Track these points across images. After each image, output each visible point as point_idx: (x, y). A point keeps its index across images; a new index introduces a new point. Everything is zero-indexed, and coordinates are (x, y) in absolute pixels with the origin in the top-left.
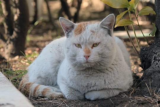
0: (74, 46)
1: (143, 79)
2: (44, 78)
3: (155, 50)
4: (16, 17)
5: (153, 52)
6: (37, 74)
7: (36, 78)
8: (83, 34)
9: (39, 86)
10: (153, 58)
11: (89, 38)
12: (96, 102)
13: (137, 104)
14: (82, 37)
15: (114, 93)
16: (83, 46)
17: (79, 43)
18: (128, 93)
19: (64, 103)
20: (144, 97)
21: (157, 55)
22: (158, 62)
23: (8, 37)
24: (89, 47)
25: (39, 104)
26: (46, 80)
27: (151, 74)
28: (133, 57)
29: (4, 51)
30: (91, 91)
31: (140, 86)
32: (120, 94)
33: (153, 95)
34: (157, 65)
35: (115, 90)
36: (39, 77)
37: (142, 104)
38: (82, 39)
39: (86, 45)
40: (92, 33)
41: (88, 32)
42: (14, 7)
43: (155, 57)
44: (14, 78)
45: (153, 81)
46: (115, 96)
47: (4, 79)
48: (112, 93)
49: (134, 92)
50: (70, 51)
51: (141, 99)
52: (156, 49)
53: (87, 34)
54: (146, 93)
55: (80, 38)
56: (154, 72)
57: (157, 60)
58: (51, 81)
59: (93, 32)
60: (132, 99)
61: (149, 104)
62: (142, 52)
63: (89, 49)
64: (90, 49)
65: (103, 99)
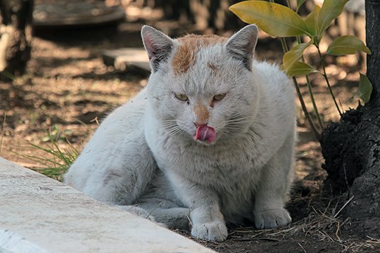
0: (173, 96)
3: (374, 136)
5: (369, 139)
8: (193, 72)
10: (372, 153)
11: (206, 82)
14: (190, 81)
16: (192, 101)
17: (183, 93)
24: (206, 103)
38: (191, 84)
39: (199, 100)
40: (211, 69)
41: (202, 67)
43: (376, 151)
50: (163, 106)
52: (376, 132)
53: (201, 72)
54: (370, 230)
55: (187, 82)
59: (212, 67)
63: (206, 109)
64: (209, 107)
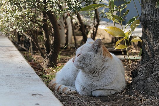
1: (131, 85)
2: (66, 81)
4: (52, 42)
6: (62, 77)
7: (61, 80)
9: (61, 85)
10: (139, 71)
12: (99, 98)
13: (126, 100)
15: (111, 93)
18: (121, 93)
19: (77, 97)
20: (131, 96)
21: (142, 69)
23: (46, 55)
25: (61, 97)
26: (67, 82)
27: (137, 81)
28: (127, 71)
29: (43, 64)
30: (95, 90)
31: (129, 89)
32: (116, 93)
33: (137, 95)
34: (141, 76)
35: (112, 90)
36: (63, 80)
37: (130, 100)
42: (51, 36)
44: (47, 80)
45: (138, 86)
46: (112, 95)
47: (38, 79)
48: (110, 92)
49: (125, 93)
51: (130, 97)
52: (141, 65)
56: (139, 80)
57: (141, 72)
58: (70, 83)
60: (123, 97)
61: (135, 100)
62: (132, 66)
65: (104, 96)
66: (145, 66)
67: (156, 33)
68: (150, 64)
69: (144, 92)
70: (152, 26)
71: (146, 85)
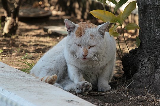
3: (141, 59)
5: (139, 60)
8: (83, 37)
10: (140, 65)
21: (144, 63)
22: (145, 68)
24: (87, 48)
27: (140, 78)
34: (144, 71)
38: (83, 41)
43: (142, 64)
49: (129, 92)
52: (142, 57)
53: (87, 37)
54: (139, 93)
55: (81, 41)
56: (142, 76)
59: (92, 36)
60: (129, 97)
66: (147, 59)
67: (158, 19)
68: (153, 57)
69: (152, 91)
70: (153, 11)
71: (153, 83)
